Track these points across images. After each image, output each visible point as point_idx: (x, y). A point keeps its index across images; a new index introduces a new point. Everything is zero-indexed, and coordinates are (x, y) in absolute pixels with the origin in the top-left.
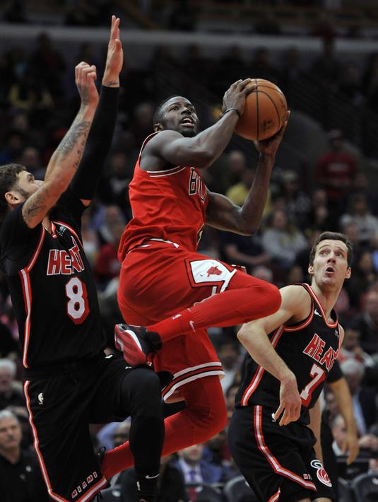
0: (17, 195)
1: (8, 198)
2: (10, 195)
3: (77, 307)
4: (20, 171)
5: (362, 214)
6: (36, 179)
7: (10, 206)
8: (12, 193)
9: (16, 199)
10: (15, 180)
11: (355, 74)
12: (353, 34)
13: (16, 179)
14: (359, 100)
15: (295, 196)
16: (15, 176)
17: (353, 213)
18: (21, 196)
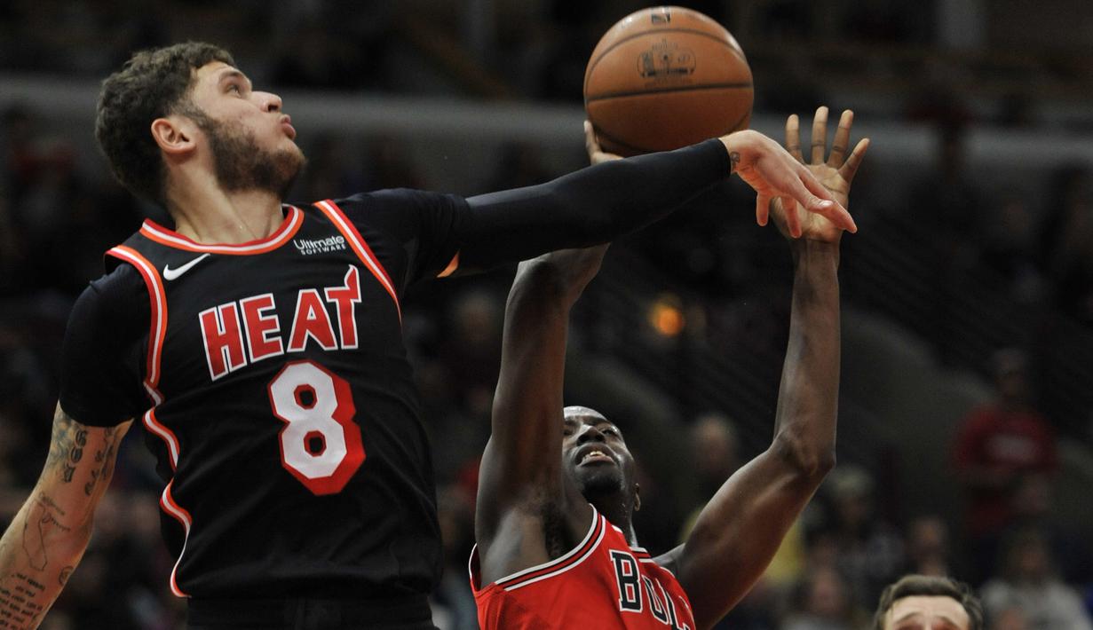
0: (186, 128)
1: (161, 135)
2: (168, 127)
3: (315, 444)
4: (207, 62)
5: (1036, 580)
6: (254, 89)
7: (165, 158)
8: (173, 121)
9: (186, 140)
10: (184, 86)
11: (1019, 221)
12: (1013, 117)
13: (187, 82)
14: (1030, 286)
15: (864, 533)
16: (188, 75)
17: (1013, 577)
18: (197, 131)
